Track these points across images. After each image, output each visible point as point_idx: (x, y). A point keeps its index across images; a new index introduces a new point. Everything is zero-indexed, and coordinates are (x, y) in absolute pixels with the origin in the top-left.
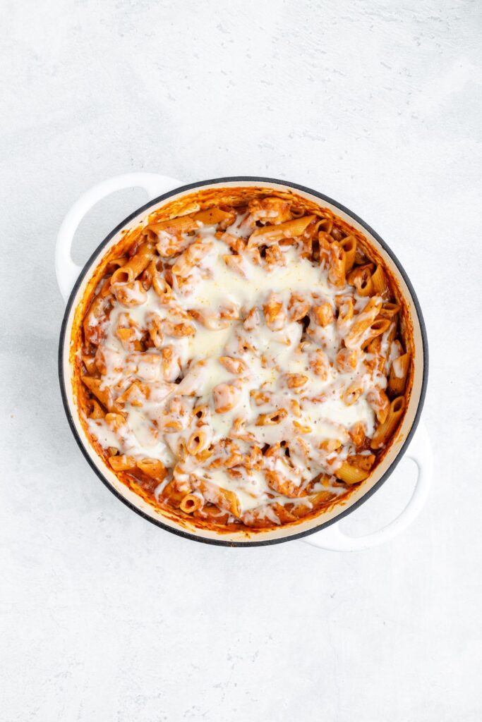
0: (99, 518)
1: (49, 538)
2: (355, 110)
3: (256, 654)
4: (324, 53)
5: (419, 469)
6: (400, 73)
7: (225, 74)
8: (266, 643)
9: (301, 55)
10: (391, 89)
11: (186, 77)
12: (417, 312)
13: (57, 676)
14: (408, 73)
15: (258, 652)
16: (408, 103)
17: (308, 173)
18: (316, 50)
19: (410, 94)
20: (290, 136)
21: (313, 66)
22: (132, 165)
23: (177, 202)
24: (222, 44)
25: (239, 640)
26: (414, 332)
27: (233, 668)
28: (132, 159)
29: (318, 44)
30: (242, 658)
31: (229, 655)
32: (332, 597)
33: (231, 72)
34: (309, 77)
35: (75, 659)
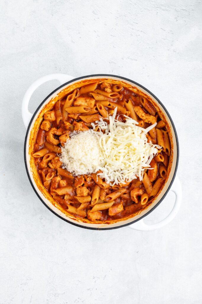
0: (40, 218)
1: (19, 226)
2: (150, 48)
3: (105, 276)
4: (137, 24)
5: (176, 196)
6: (169, 33)
7: (96, 32)
8: (109, 272)
9: (127, 24)
10: (165, 39)
11: (79, 33)
12: (174, 129)
13: (21, 284)
14: (172, 33)
16: (172, 45)
17: (130, 74)
18: (133, 22)
19: (173, 41)
20: (122, 58)
21: (133, 29)
22: (56, 69)
23: (72, 85)
24: (95, 19)
25: (98, 270)
27: (95, 282)
28: (56, 67)
29: (135, 20)
30: (99, 278)
31: (94, 276)
32: (137, 253)
33: (98, 31)
34: (131, 34)
35: (29, 277)
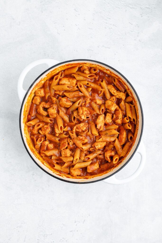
0: (32, 174)
1: (15, 181)
2: (120, 38)
3: (84, 221)
4: (110, 19)
5: (141, 156)
6: (135, 26)
7: (77, 26)
8: (88, 217)
9: (102, 19)
10: (132, 31)
11: (64, 26)
12: (139, 103)
13: (17, 227)
14: (138, 26)
15: (85, 220)
16: (138, 36)
17: (104, 59)
18: (107, 18)
19: (139, 33)
20: (98, 47)
21: (106, 23)
22: (45, 55)
23: (58, 68)
24: (76, 15)
25: (79, 216)
26: (139, 110)
27: (76, 225)
28: (45, 54)
29: (108, 16)
30: (79, 222)
31: (75, 221)
32: (110, 202)
33: (79, 25)
34: (105, 27)
35: (23, 222)
